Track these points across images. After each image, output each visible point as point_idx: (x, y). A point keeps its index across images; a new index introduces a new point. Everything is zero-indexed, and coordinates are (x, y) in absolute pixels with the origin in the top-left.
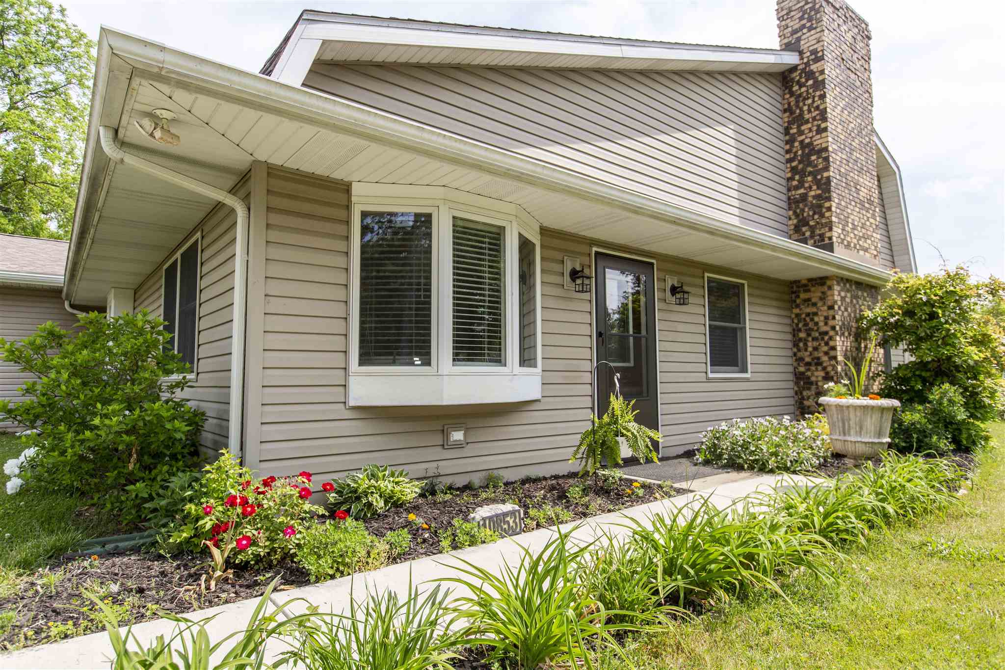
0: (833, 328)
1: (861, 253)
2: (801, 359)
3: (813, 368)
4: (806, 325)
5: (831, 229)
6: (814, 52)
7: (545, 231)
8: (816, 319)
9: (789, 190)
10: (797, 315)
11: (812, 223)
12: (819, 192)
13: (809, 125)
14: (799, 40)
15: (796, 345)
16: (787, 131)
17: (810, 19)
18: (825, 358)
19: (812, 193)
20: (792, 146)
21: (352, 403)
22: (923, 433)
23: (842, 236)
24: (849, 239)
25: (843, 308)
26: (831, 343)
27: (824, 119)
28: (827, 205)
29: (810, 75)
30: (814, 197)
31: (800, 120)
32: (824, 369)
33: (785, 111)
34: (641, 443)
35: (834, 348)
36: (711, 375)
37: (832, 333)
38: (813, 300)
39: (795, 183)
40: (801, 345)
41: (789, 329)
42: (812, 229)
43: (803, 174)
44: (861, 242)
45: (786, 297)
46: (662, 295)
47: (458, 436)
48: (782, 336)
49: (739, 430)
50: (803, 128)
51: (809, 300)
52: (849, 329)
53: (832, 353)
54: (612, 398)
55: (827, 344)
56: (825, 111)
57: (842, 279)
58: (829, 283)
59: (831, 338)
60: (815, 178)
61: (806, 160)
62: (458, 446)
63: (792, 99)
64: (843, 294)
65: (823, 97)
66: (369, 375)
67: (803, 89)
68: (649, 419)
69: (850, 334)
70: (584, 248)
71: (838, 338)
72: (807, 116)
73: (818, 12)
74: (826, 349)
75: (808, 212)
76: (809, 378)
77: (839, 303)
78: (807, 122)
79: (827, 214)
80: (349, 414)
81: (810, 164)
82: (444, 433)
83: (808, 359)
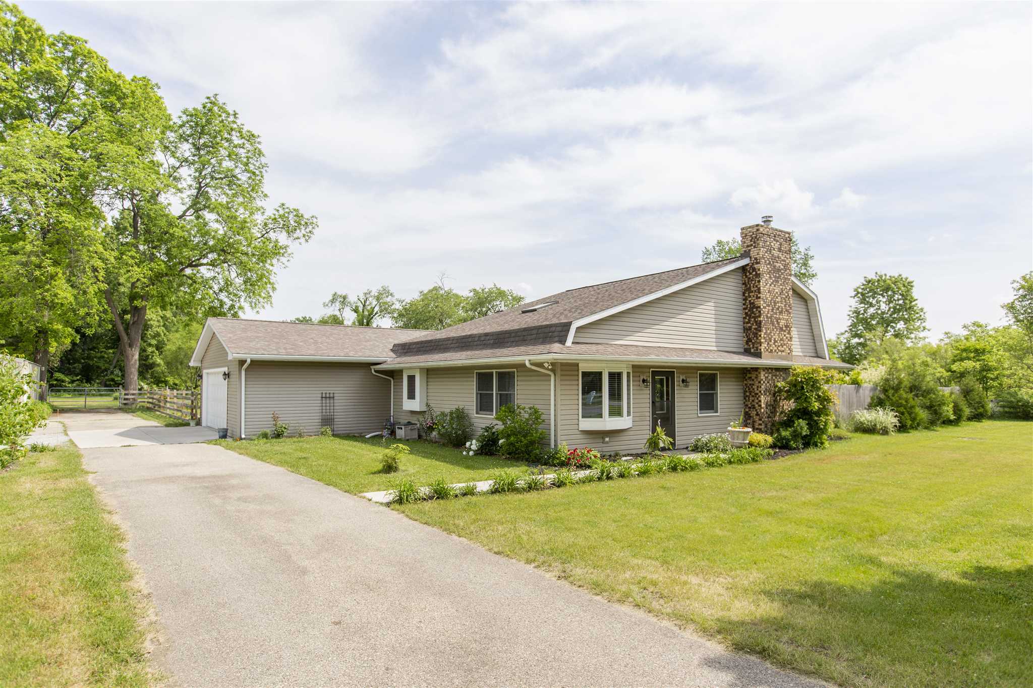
0: (760, 392)
1: (780, 353)
2: (747, 405)
3: (752, 410)
4: (749, 389)
5: (761, 345)
6: (756, 259)
7: (634, 366)
8: (754, 387)
9: (744, 323)
10: (746, 384)
11: (753, 341)
12: (756, 327)
13: (753, 294)
14: (750, 250)
15: (745, 398)
16: (744, 294)
17: (755, 243)
18: (757, 406)
19: (754, 327)
20: (746, 302)
21: (580, 429)
22: (788, 440)
23: (767, 348)
24: (772, 348)
25: (766, 382)
26: (759, 399)
27: (759, 293)
28: (759, 333)
29: (754, 269)
30: (754, 329)
31: (748, 290)
32: (756, 410)
33: (743, 284)
34: (666, 442)
35: (760, 401)
36: (699, 415)
37: (760, 394)
38: (753, 378)
39: (747, 320)
40: (747, 398)
41: (742, 391)
42: (753, 344)
43: (750, 317)
44: (779, 348)
45: (741, 376)
46: (678, 383)
47: (607, 439)
48: (737, 395)
49: (705, 439)
50: (751, 294)
51: (751, 377)
52: (770, 392)
53: (759, 403)
54: (657, 428)
55: (757, 399)
56: (759, 289)
57: (766, 368)
58: (759, 370)
59: (759, 396)
60: (755, 319)
61: (751, 310)
62: (607, 443)
63: (746, 279)
64: (766, 375)
65: (759, 281)
66: (584, 421)
67: (751, 276)
68: (671, 433)
69: (770, 394)
70: (648, 370)
71: (762, 396)
72: (752, 289)
73: (758, 240)
74: (757, 401)
75: (751, 336)
76: (750, 414)
77: (764, 380)
78: (752, 292)
79: (760, 338)
80: (579, 433)
81: (753, 312)
82: (604, 439)
83: (750, 406)
